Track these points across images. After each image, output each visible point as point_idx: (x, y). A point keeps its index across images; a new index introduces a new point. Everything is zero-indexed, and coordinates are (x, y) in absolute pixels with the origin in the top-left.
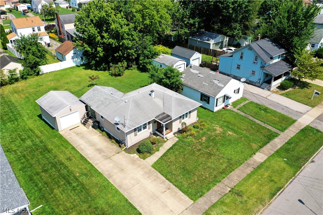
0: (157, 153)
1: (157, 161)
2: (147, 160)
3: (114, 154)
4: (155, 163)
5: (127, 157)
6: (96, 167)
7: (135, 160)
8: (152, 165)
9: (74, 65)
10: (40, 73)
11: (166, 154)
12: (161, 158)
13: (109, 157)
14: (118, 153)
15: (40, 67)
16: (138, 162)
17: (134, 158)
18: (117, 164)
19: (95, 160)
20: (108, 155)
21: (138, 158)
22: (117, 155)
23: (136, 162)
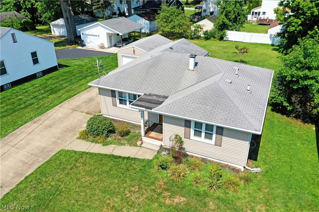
0: (99, 145)
1: (75, 152)
2: (78, 140)
3: (86, 111)
4: (70, 151)
5: (80, 122)
6: (55, 108)
7: (74, 131)
8: (66, 149)
9: (270, 42)
10: (225, 39)
12: (85, 154)
14: (88, 114)
15: (227, 31)
17: (79, 128)
20: (80, 108)
21: (79, 131)
22: (84, 114)
23: (69, 133)
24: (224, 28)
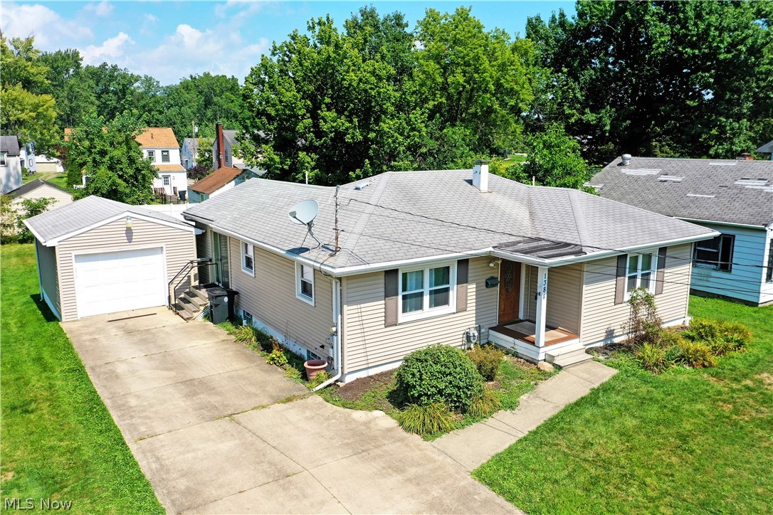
0: (504, 415)
1: (510, 451)
2: (444, 440)
3: (265, 401)
4: (499, 459)
5: (328, 419)
6: (133, 448)
7: (375, 438)
8: (477, 466)
11: (562, 424)
12: (536, 438)
13: (229, 412)
14: (289, 400)
16: (391, 447)
17: (368, 428)
18: (261, 445)
19: (149, 418)
20: (227, 406)
21: (389, 430)
22: (280, 407)
23: (377, 447)
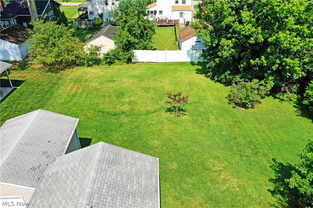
9: (188, 60)
10: (133, 61)
15: (134, 51)
24: (129, 47)
